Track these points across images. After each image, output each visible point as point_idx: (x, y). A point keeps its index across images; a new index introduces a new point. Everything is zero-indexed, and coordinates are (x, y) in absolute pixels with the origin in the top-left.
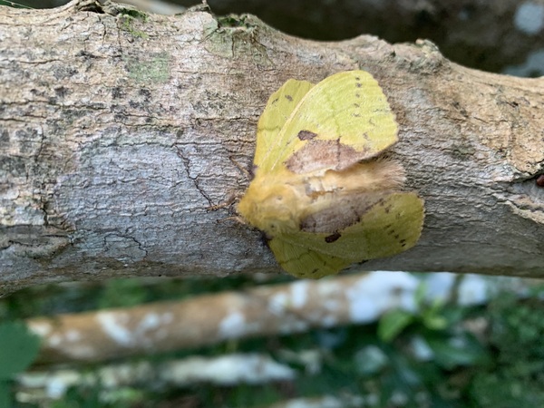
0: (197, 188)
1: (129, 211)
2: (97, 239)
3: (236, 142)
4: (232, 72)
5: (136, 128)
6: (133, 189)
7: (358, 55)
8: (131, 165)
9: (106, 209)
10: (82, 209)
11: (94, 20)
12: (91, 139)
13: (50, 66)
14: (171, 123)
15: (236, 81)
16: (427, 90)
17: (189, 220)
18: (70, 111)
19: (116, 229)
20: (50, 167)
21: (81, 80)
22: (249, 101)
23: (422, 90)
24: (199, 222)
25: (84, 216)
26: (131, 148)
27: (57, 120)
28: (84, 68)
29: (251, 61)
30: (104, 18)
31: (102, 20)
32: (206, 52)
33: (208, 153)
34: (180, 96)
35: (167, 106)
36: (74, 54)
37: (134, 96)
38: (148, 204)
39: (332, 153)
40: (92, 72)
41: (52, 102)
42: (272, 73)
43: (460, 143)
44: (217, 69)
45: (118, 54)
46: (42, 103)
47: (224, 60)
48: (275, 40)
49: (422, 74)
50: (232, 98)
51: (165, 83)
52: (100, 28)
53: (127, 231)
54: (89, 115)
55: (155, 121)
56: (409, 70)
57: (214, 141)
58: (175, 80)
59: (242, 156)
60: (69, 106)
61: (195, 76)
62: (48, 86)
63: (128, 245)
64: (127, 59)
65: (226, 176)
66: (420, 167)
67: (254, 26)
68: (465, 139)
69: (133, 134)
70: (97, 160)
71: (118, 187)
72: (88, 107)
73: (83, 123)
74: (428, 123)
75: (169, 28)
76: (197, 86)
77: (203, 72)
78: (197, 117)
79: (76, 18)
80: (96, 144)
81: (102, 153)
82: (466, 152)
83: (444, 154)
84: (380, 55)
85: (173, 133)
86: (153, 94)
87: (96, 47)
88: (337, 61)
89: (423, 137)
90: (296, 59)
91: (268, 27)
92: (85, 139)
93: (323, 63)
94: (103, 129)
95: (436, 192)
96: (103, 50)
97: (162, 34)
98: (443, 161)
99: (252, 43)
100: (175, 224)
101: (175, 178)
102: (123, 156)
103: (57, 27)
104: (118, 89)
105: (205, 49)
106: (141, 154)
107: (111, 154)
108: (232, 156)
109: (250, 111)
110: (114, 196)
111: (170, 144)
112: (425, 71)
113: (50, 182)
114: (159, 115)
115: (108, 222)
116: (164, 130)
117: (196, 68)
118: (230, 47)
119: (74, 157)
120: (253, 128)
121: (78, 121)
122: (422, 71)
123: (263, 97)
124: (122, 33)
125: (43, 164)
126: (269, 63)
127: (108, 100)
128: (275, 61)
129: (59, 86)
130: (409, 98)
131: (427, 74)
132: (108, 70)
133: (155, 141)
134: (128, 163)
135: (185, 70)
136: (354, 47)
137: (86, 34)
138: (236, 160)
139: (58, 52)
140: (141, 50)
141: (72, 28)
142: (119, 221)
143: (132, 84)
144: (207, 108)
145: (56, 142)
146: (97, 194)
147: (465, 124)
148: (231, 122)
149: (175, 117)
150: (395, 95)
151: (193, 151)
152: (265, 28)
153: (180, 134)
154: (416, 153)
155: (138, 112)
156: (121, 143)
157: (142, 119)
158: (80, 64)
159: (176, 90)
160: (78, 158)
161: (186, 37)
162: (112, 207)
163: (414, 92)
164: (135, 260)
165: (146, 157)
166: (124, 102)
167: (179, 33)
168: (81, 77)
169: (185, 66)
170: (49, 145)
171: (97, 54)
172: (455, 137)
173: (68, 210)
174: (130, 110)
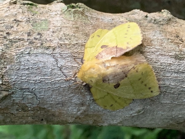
0: (61, 71)
1: (34, 81)
2: (20, 93)
3: (76, 52)
4: (74, 26)
5: (37, 48)
6: (36, 71)
7: (130, 18)
8: (35, 62)
9: (25, 79)
10: (16, 79)
11: (18, 8)
12: (20, 51)
13: (3, 25)
14: (50, 45)
15: (76, 29)
16: (162, 31)
17: (58, 85)
18: (12, 41)
19: (28, 89)
20: (5, 61)
21: (15, 30)
22: (81, 37)
23: (160, 31)
24: (62, 86)
25: (16, 82)
26: (35, 55)
27: (7, 44)
28: (16, 25)
29: (82, 21)
30: (22, 7)
31: (21, 7)
32: (63, 19)
33: (65, 57)
34: (53, 35)
35: (48, 39)
36: (12, 20)
37: (36, 35)
38: (41, 77)
39: (114, 51)
40: (19, 27)
41: (5, 38)
42: (91, 26)
43: (179, 53)
44: (68, 25)
45: (28, 20)
46: (1, 38)
47: (70, 21)
48: (92, 13)
49: (160, 24)
50: (74, 36)
51: (47, 31)
52: (21, 10)
53: (32, 89)
54: (19, 42)
55: (44, 45)
56: (154, 23)
57: (67, 52)
58: (51, 30)
59: (79, 58)
60: (11, 39)
61: (59, 28)
62: (3, 32)
63: (32, 97)
64: (32, 22)
65: (73, 66)
66: (159, 64)
67: (82, 8)
68: (182, 51)
69: (36, 49)
70: (22, 59)
71: (30, 70)
72: (19, 39)
73: (17, 45)
74: (162, 45)
75: (47, 10)
76: (60, 31)
77: (62, 26)
78: (60, 43)
79: (11, 7)
80: (22, 53)
81: (24, 56)
82: (182, 57)
83: (171, 58)
84: (140, 18)
85: (51, 49)
86: (43, 35)
87: (19, 18)
88: (120, 21)
89: (160, 51)
90: (101, 21)
91: (89, 8)
92: (18, 51)
93: (113, 22)
94: (24, 48)
95: (169, 75)
96: (23, 18)
97: (45, 12)
98: (171, 60)
99: (82, 15)
100: (52, 87)
101: (52, 67)
102: (32, 58)
103: (4, 11)
104: (29, 33)
105: (62, 17)
106: (39, 58)
107: (27, 57)
108: (75, 58)
109: (82, 40)
110: (28, 74)
111: (50, 53)
112: (162, 23)
113: (4, 68)
114: (46, 42)
115: (25, 85)
116: (48, 48)
117: (59, 25)
118: (73, 16)
119: (14, 58)
120: (83, 47)
121: (15, 45)
122: (160, 23)
123: (87, 35)
124: (29, 12)
125: (2, 60)
126: (89, 22)
127: (26, 37)
128: (92, 21)
129: (7, 32)
130: (154, 34)
131: (162, 24)
132: (25, 26)
133: (44, 52)
134: (34, 60)
135: (55, 26)
136: (129, 15)
137: (16, 13)
138: (77, 60)
139: (6, 20)
140: (37, 18)
141: (10, 11)
142: (29, 85)
143: (35, 31)
144: (64, 40)
145: (7, 52)
146: (22, 73)
147: (182, 45)
148: (74, 45)
149: (52, 43)
150: (147, 34)
151: (59, 56)
152: (87, 8)
153: (54, 49)
154: (157, 57)
155: (37, 41)
156: (31, 53)
157: (39, 44)
158: (14, 24)
159: (52, 33)
160: (15, 58)
161: (54, 13)
162: (27, 78)
163: (156, 32)
164: (34, 106)
165: (40, 58)
166: (32, 38)
167: (51, 11)
168: (15, 29)
169: (55, 24)
170: (4, 53)
171: (20, 20)
172: (176, 50)
173: (10, 79)
174: (34, 41)
